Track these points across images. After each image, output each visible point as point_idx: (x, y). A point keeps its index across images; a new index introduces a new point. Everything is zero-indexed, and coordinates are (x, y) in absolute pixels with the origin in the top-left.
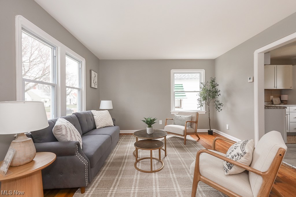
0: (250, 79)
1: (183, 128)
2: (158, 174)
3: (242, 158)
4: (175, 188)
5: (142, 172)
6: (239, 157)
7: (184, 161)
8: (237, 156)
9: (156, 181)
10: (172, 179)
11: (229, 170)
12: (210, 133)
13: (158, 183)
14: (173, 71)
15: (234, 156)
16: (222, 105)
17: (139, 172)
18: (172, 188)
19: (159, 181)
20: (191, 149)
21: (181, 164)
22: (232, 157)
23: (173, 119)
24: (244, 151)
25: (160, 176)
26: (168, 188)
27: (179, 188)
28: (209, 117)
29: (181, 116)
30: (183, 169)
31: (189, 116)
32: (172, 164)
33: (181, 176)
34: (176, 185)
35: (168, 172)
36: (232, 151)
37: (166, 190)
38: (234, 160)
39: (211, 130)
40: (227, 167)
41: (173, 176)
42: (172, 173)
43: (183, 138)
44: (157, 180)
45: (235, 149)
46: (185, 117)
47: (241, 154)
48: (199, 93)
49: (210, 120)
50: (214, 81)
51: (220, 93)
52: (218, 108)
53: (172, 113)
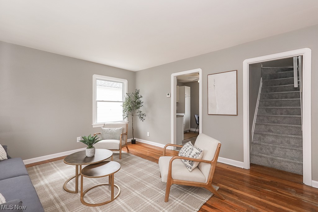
0: (168, 94)
1: (118, 142)
2: (121, 199)
3: (200, 155)
4: (148, 203)
5: (101, 205)
6: (198, 155)
7: (134, 175)
8: (196, 155)
9: (125, 206)
10: (139, 196)
11: (192, 167)
12: (134, 142)
13: (129, 207)
14: (95, 76)
15: (194, 156)
16: (145, 115)
17: (98, 208)
18: (146, 204)
19: (128, 204)
20: (130, 161)
21: (134, 179)
22: (193, 157)
23: (100, 134)
24: (201, 150)
25: (125, 200)
26: (142, 206)
27: (151, 201)
28: (133, 127)
29: (110, 129)
30: (139, 182)
31: (120, 128)
32: (125, 183)
33: (143, 190)
34: (146, 200)
35: (128, 191)
36: (191, 152)
37: (142, 208)
38: (194, 158)
39: (134, 139)
40: (190, 165)
41: (136, 193)
42: (134, 191)
43: (118, 152)
44: (125, 204)
45: (192, 150)
46: (115, 129)
47: (199, 153)
48: (122, 103)
49: (133, 129)
50: (138, 93)
51: (142, 104)
52: (142, 118)
53: (93, 127)
